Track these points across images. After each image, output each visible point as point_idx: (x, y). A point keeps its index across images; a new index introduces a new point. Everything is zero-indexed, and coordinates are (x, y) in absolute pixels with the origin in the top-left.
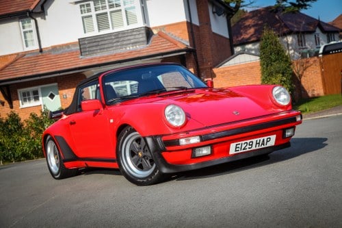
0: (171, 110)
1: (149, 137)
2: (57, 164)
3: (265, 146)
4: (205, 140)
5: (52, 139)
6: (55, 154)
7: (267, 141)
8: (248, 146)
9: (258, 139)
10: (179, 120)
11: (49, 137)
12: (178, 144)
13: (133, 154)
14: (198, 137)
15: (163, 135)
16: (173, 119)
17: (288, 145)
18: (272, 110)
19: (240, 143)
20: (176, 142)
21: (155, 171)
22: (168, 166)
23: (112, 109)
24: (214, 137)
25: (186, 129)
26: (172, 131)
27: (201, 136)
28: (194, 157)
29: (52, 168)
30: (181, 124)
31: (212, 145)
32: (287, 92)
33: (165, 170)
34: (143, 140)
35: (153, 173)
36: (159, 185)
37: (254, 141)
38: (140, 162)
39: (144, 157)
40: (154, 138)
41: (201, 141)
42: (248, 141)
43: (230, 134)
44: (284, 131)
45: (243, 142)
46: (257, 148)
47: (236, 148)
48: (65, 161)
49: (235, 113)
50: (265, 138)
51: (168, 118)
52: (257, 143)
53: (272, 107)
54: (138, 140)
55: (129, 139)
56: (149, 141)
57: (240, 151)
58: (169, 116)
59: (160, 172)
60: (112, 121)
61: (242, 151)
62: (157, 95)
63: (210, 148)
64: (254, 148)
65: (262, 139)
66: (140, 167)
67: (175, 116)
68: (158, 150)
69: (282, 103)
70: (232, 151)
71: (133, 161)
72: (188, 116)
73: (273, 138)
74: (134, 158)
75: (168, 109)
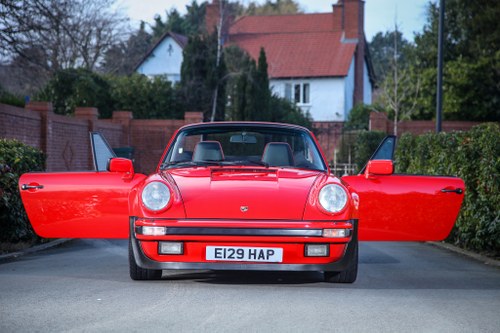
3: (266, 260)
19: (223, 247)
42: (236, 248)
45: (228, 248)
52: (250, 254)
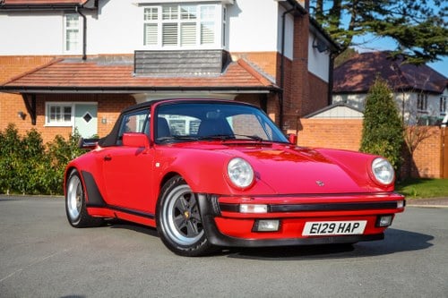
0: (236, 165)
1: (202, 194)
2: (78, 208)
4: (274, 212)
5: (77, 174)
6: (78, 195)
7: (355, 227)
8: (328, 229)
9: (343, 223)
10: (244, 179)
11: (74, 171)
12: (238, 211)
13: (177, 212)
14: (266, 206)
15: (220, 195)
16: (237, 177)
17: (380, 236)
18: (368, 188)
19: (319, 223)
20: (236, 208)
21: (202, 239)
22: (219, 236)
23: (162, 149)
24: (285, 209)
25: (251, 193)
26: (232, 192)
27: (269, 206)
28: (255, 231)
29: (71, 212)
30: (246, 184)
31: (281, 220)
32: (391, 168)
33: (215, 241)
34: (193, 197)
35: (199, 242)
36: (203, 259)
37: (338, 223)
38: (184, 225)
39: (191, 219)
40: (208, 197)
41: (269, 211)
42: (330, 223)
43: (307, 208)
44: (379, 217)
45: (323, 223)
46: (340, 233)
47: (313, 228)
48: (89, 205)
49: (318, 182)
50: (353, 223)
51: (231, 175)
53: (368, 183)
54: (187, 196)
55: (177, 192)
56: (201, 199)
57: (316, 234)
58: (233, 172)
59: (208, 242)
60: (158, 165)
61: (319, 234)
62: (221, 142)
63: (278, 222)
64: (335, 233)
65: (347, 223)
66: (184, 231)
67: (240, 173)
68: (210, 213)
69: (382, 181)
70: (306, 232)
71: (175, 222)
72: (256, 176)
73: (363, 224)
74: (178, 217)
75: (233, 163)
